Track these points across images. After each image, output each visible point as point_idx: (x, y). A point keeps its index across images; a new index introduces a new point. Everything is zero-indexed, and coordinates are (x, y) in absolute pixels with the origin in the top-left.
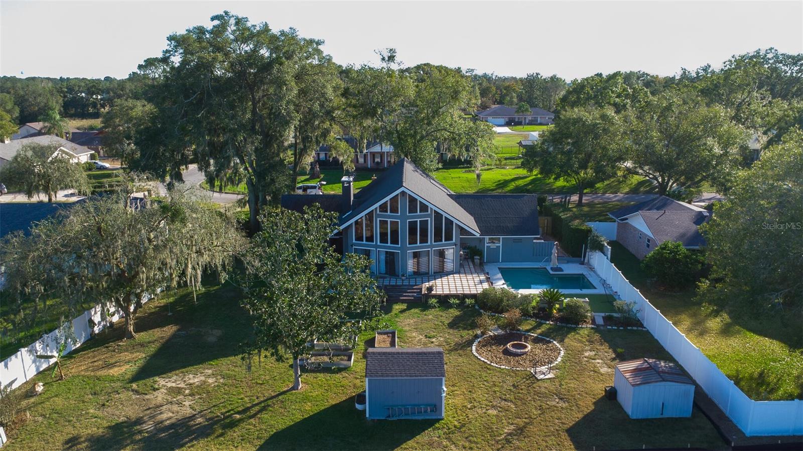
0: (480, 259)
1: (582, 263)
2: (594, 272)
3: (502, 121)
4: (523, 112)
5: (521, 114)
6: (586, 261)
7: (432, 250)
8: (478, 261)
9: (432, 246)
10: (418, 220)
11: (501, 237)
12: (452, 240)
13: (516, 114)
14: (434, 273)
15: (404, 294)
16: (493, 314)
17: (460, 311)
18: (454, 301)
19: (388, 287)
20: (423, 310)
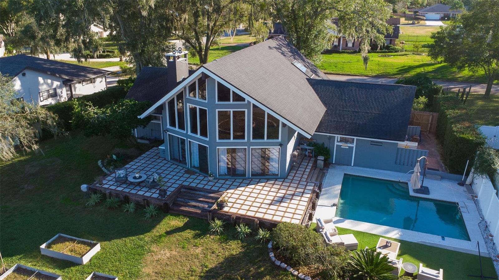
0: (325, 161)
1: (462, 184)
2: (476, 203)
3: (438, 16)
4: (457, 8)
5: (455, 10)
6: (468, 181)
7: (249, 148)
8: (322, 163)
9: (249, 144)
10: (232, 110)
11: (355, 138)
12: (278, 138)
13: (450, 11)
14: (252, 175)
15: (194, 203)
16: (284, 265)
17: (243, 247)
18: (243, 229)
19: (182, 190)
20: (196, 236)
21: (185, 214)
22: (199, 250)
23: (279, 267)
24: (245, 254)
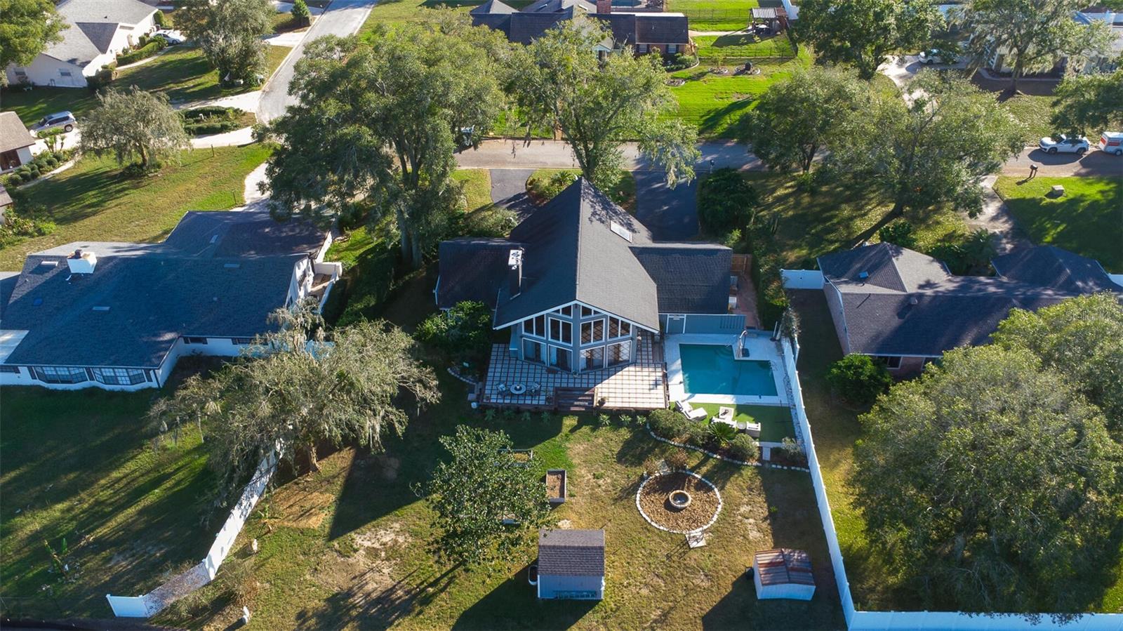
1: (773, 339)
7: (606, 346)
9: (607, 342)
10: (592, 321)
11: (685, 314)
12: (629, 334)
14: (608, 365)
15: (576, 403)
16: (663, 439)
17: (630, 432)
18: (625, 418)
19: (559, 392)
20: (593, 430)
21: (574, 413)
22: (600, 440)
23: (661, 441)
24: (634, 437)
